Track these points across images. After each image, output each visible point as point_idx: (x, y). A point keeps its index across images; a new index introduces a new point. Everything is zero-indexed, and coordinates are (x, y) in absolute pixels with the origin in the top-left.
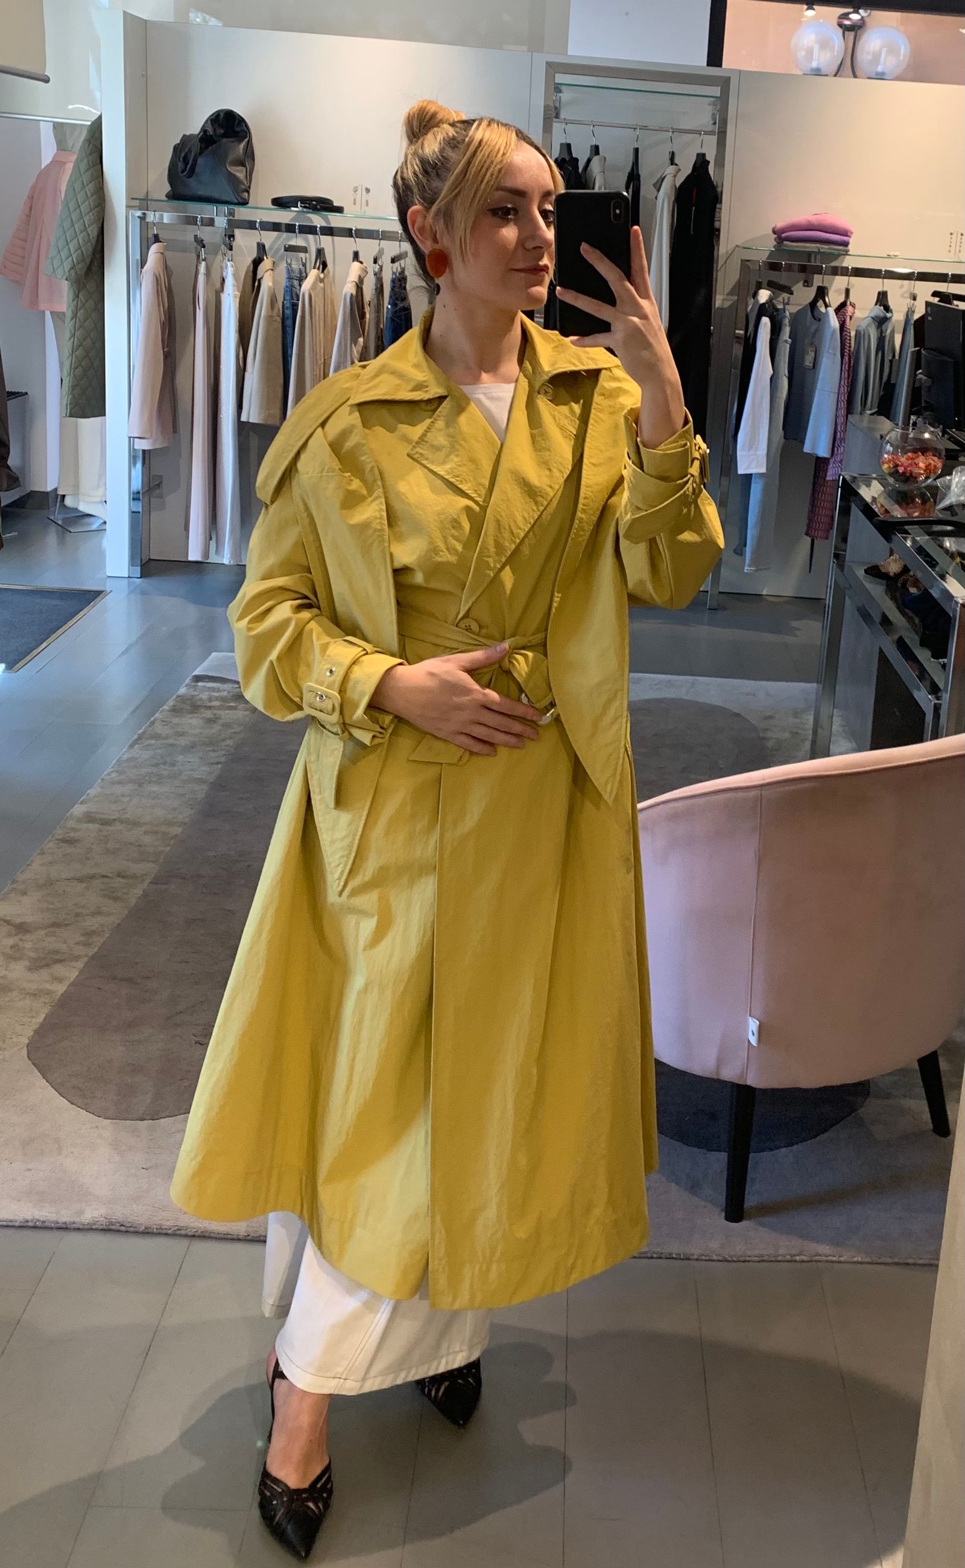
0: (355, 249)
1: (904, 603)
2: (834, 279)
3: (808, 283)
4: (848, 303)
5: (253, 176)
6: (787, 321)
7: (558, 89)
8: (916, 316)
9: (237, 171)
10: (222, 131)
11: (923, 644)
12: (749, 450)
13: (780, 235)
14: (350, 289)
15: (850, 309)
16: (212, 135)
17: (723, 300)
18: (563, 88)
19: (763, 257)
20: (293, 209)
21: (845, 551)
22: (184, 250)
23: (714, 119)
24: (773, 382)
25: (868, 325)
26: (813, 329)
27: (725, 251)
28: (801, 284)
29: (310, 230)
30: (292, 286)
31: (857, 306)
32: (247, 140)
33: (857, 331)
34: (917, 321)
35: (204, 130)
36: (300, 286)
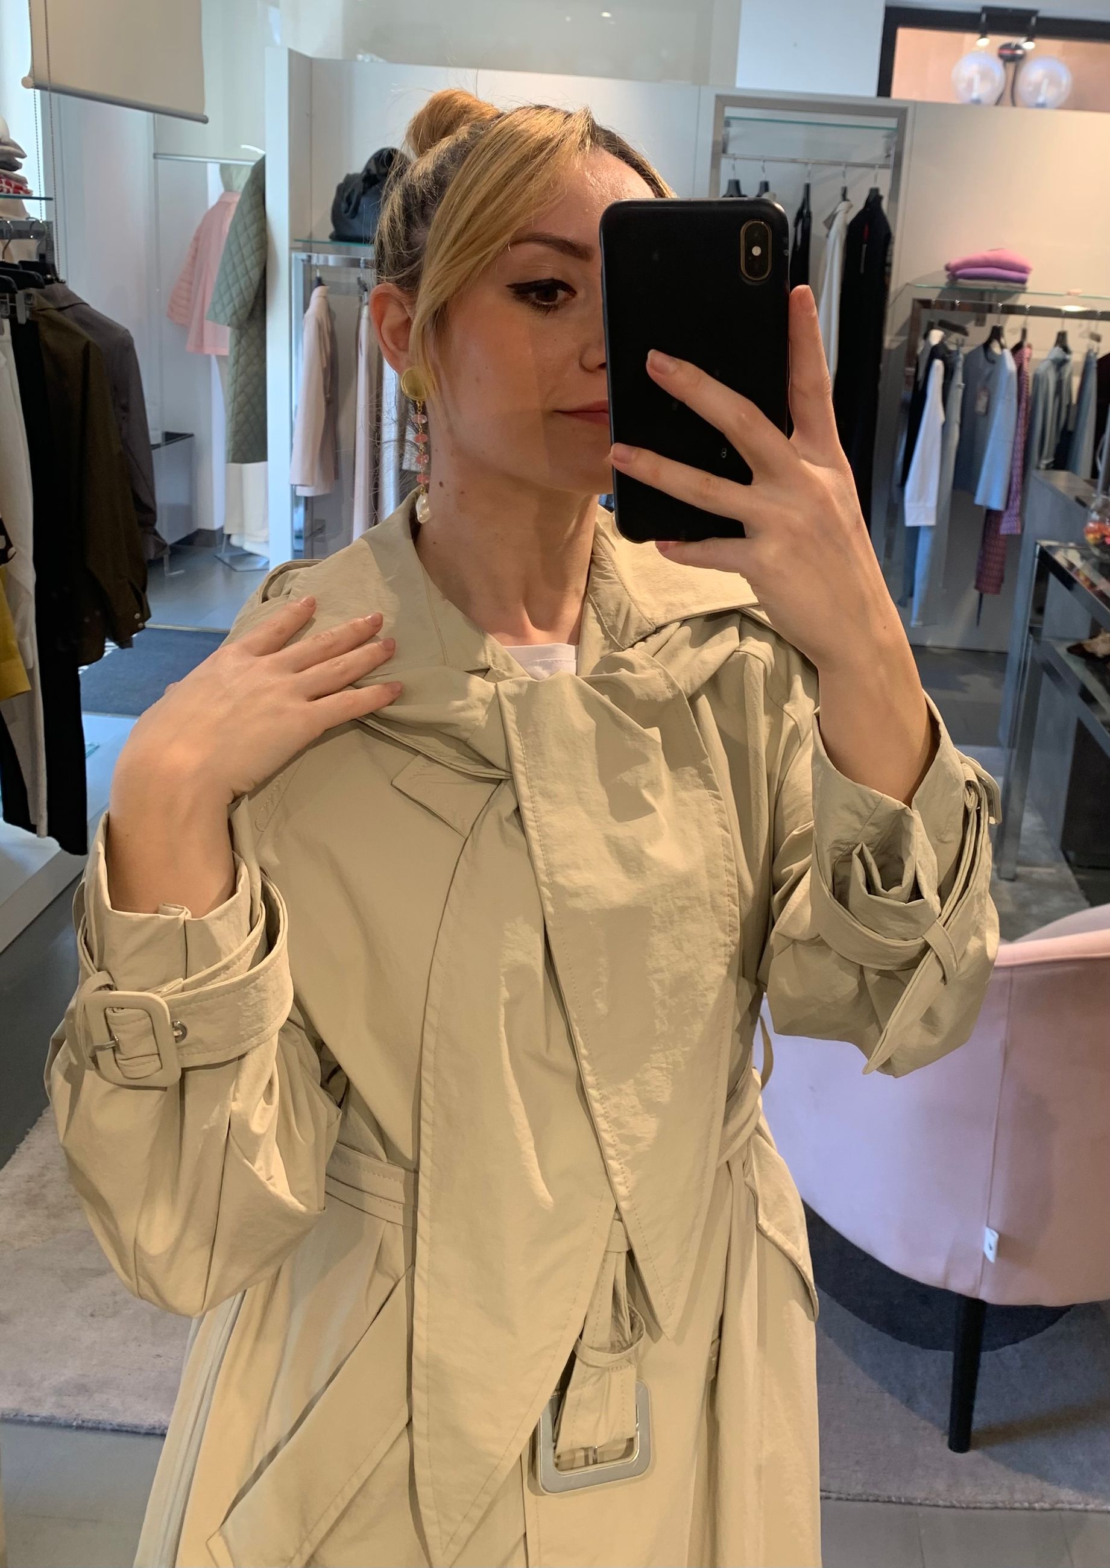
2: (1009, 319)
3: (981, 322)
4: (1025, 344)
6: (960, 365)
7: (726, 123)
8: (1098, 357)
10: (384, 170)
12: (919, 501)
13: (954, 273)
15: (1026, 351)
16: (374, 175)
17: (892, 341)
18: (731, 121)
19: (933, 296)
21: (1042, 624)
22: (347, 293)
23: (889, 152)
24: (945, 427)
25: (1047, 369)
26: (987, 372)
27: (893, 289)
28: (973, 323)
31: (1034, 346)
33: (1035, 374)
34: (1097, 362)
35: (367, 170)
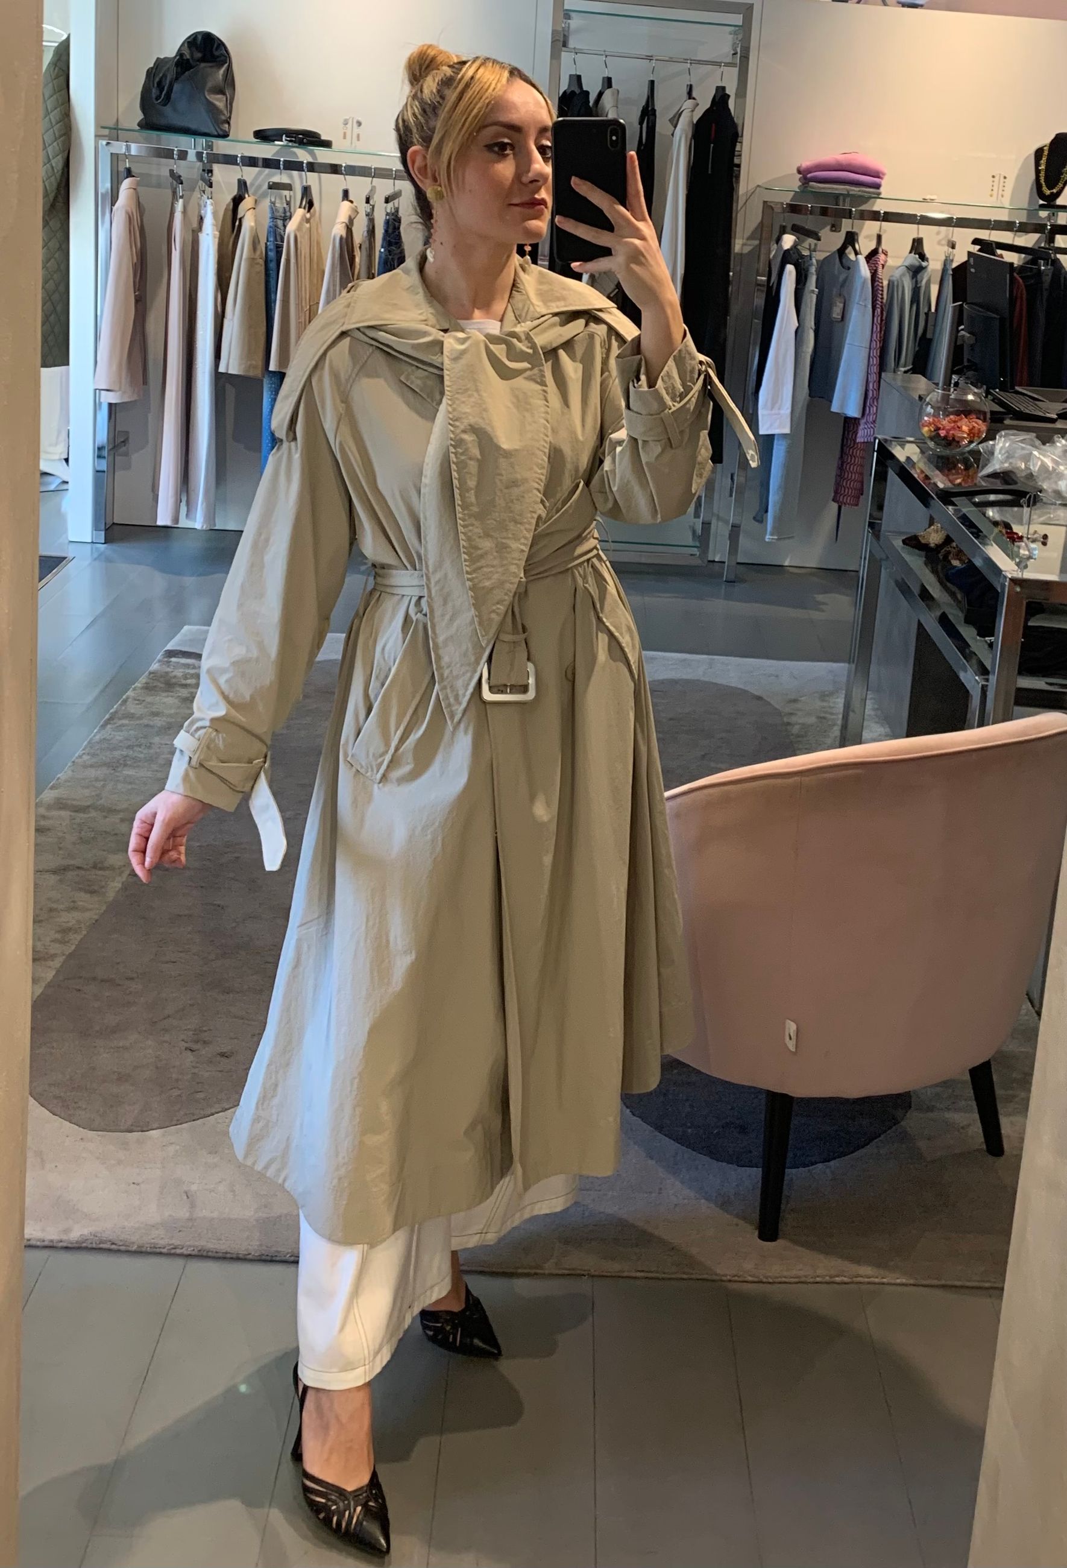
0: (345, 188)
1: (948, 578)
2: (864, 224)
3: (835, 228)
4: (880, 250)
5: (234, 105)
6: (813, 270)
7: (567, 15)
8: (954, 265)
9: (217, 100)
10: (199, 55)
11: (968, 621)
12: (772, 408)
13: (805, 175)
14: (339, 230)
15: (882, 257)
16: (188, 60)
17: (744, 245)
18: (573, 15)
19: (787, 199)
20: (277, 143)
21: (881, 520)
22: (159, 186)
23: (735, 49)
24: (799, 333)
25: (903, 275)
26: (842, 278)
27: (745, 191)
28: (829, 227)
29: (296, 166)
30: (276, 226)
31: (889, 254)
32: (226, 65)
33: (889, 281)
34: (954, 270)
35: (180, 53)
36: (285, 226)
